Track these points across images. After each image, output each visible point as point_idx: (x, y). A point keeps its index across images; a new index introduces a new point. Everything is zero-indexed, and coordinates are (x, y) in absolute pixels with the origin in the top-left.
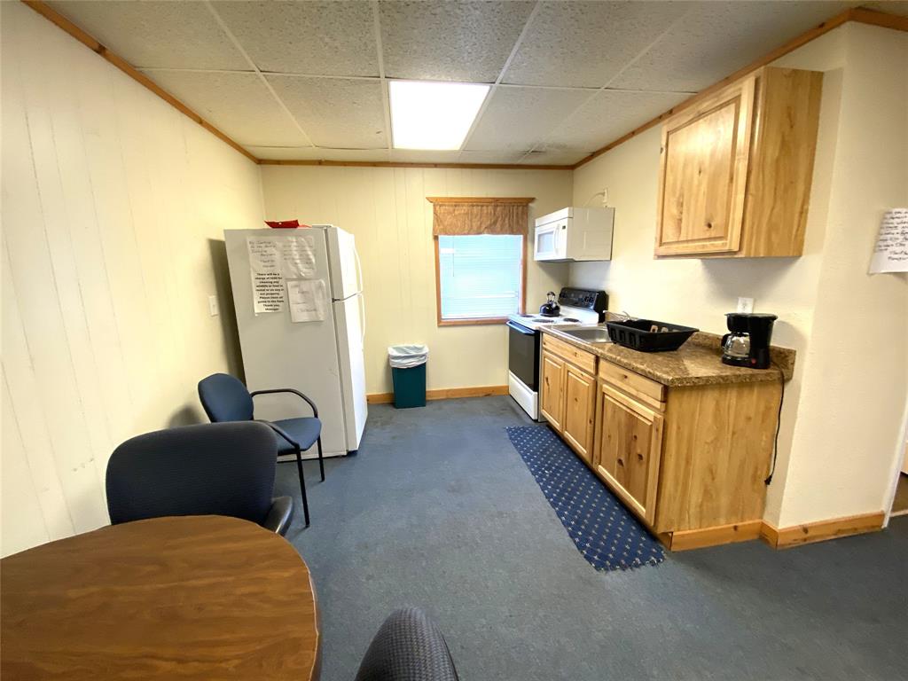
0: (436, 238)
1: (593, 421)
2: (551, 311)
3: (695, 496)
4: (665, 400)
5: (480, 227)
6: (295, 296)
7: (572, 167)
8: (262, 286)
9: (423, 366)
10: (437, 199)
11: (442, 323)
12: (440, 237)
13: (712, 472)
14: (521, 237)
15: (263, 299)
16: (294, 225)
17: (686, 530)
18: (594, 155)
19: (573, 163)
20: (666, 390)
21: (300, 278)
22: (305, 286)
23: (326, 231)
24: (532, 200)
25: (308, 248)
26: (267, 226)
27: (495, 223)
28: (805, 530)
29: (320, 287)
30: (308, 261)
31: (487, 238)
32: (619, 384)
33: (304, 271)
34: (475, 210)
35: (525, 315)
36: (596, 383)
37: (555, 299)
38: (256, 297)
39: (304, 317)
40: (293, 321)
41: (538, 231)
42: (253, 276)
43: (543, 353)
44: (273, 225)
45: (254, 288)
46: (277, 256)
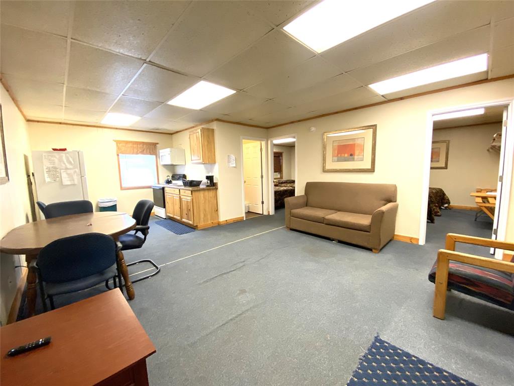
0: (118, 155)
1: (180, 208)
2: (169, 182)
3: (202, 216)
4: (192, 194)
5: (137, 152)
6: (64, 175)
7: (172, 134)
8: (49, 171)
9: (116, 205)
10: (118, 141)
11: (122, 188)
12: (120, 155)
13: (205, 210)
14: (154, 157)
15: (49, 176)
16: (65, 150)
17: (201, 224)
18: (177, 132)
19: (172, 132)
20: (192, 192)
21: (67, 169)
22: (69, 171)
23: (78, 152)
24: (158, 143)
25: (70, 158)
26: (52, 150)
27: (143, 151)
28: (226, 221)
29: (75, 172)
30: (70, 163)
31: (141, 156)
32: (184, 194)
33: (69, 166)
34: (135, 146)
35: (159, 184)
36: (180, 197)
37: (170, 178)
38: (46, 175)
39: (69, 183)
40: (63, 184)
41: (161, 155)
42: (45, 168)
43: (166, 194)
44: (54, 150)
45: (45, 172)
46: (56, 161)
